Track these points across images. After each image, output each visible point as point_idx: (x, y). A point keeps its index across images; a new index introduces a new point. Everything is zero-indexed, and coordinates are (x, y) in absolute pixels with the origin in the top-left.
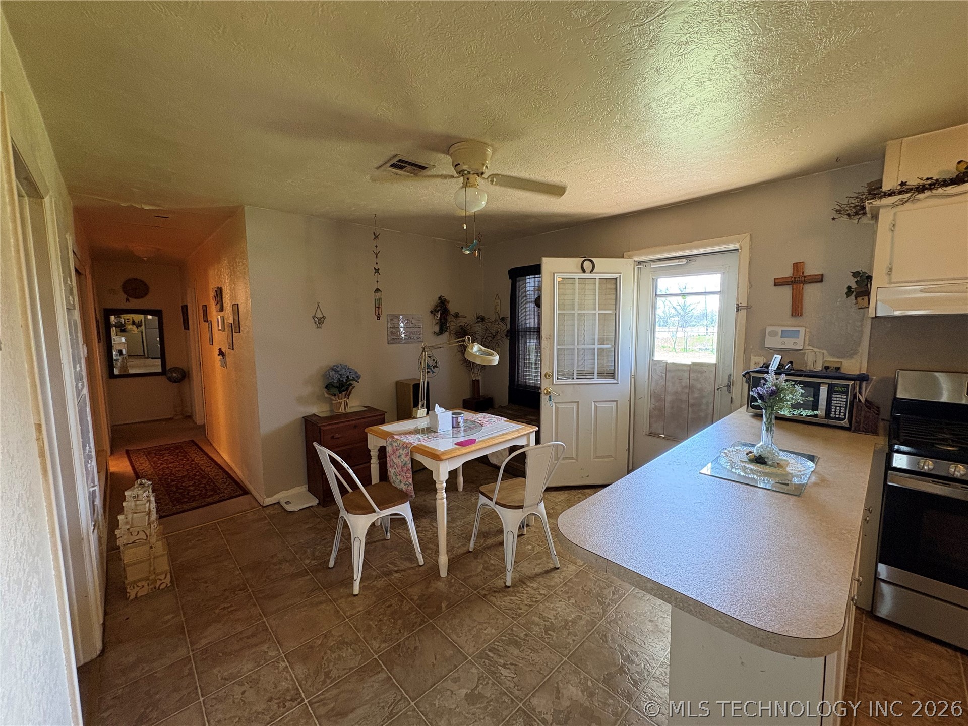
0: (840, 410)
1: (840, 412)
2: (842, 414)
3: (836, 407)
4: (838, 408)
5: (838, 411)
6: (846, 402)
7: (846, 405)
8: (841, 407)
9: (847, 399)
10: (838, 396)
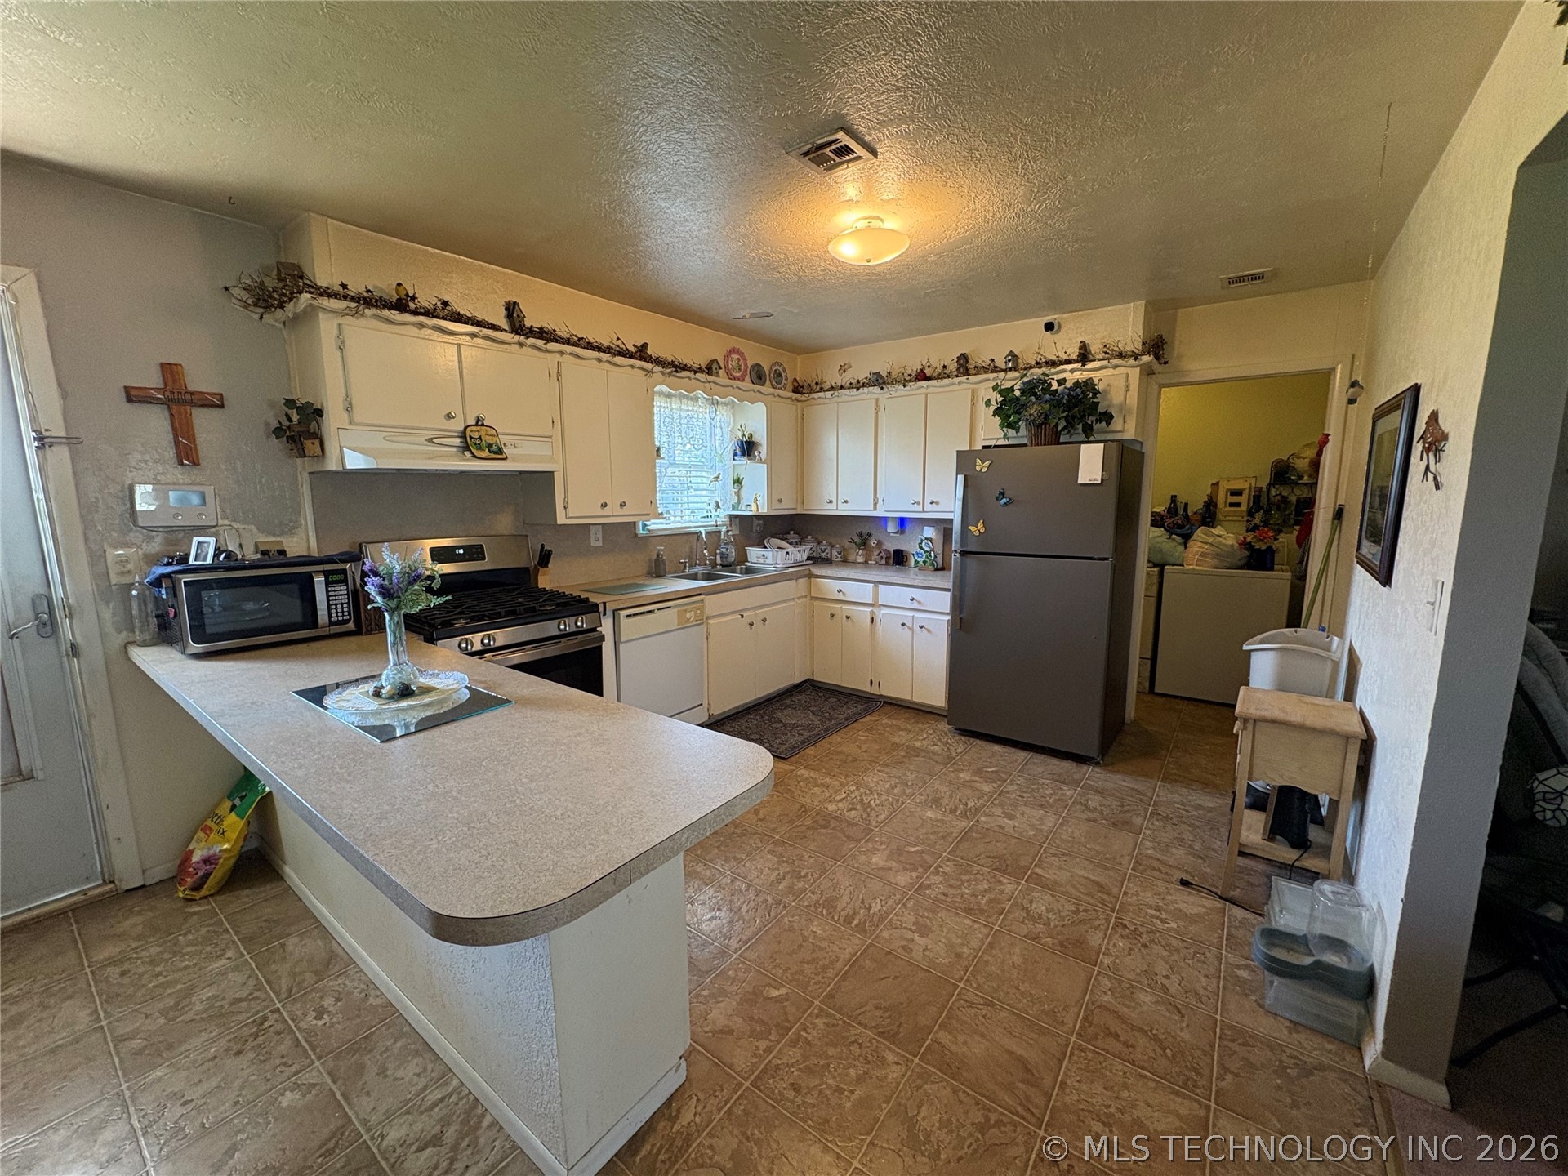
0: (343, 608)
1: (343, 612)
2: (346, 613)
3: (336, 605)
4: (339, 606)
5: (340, 610)
6: (348, 594)
7: (348, 599)
8: (342, 604)
9: (347, 589)
10: (336, 588)
